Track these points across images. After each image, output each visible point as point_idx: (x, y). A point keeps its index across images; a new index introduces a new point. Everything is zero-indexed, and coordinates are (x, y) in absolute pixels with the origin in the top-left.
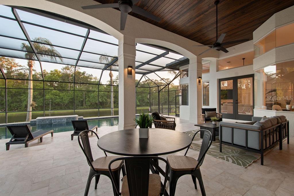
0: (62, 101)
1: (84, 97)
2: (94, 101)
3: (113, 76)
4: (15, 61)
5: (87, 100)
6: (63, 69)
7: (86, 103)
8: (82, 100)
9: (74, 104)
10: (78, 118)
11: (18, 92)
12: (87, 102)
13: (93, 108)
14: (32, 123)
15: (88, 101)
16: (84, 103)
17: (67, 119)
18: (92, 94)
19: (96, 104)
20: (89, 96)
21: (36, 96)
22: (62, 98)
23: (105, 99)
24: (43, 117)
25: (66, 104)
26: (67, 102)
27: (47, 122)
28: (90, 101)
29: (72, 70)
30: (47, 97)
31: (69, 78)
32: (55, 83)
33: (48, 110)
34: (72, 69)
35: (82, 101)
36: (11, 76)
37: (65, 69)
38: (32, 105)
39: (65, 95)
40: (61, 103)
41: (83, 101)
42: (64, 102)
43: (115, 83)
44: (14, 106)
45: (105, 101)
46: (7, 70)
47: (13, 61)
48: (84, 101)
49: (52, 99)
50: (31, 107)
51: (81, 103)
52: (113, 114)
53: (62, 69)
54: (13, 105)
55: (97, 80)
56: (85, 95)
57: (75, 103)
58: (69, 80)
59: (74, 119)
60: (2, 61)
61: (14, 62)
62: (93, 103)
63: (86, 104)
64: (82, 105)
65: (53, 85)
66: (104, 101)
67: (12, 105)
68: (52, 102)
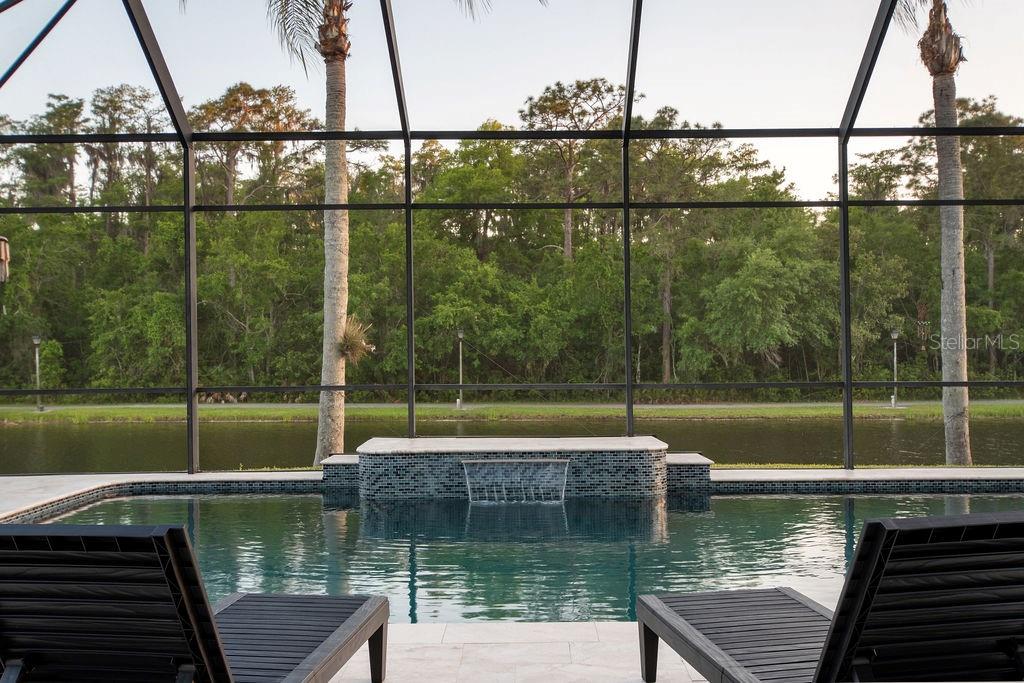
0: (525, 339)
1: (667, 309)
2: (736, 342)
3: (961, 58)
4: (291, 103)
5: (684, 331)
6: (532, 114)
7: (678, 358)
8: (654, 329)
9: (602, 362)
10: (670, 467)
11: (303, 284)
12: (685, 350)
13: (733, 392)
14: (334, 483)
15: (690, 340)
16: (665, 353)
17: (576, 471)
18: (725, 284)
19: (754, 359)
20: (702, 301)
21: (388, 309)
22: (526, 319)
23: (823, 319)
24: (407, 441)
25: (547, 364)
26: (552, 346)
27: (432, 486)
28: (709, 346)
29: (584, 113)
30: (444, 312)
31: (563, 174)
32: (484, 213)
33: (449, 399)
34: (586, 107)
35: (655, 341)
36: (277, 194)
37: (543, 110)
38: (345, 348)
39: (543, 297)
40: (521, 355)
41: (660, 334)
42: (538, 342)
43: (905, 179)
44: (289, 368)
45: (827, 342)
46: (259, 158)
47: (285, 105)
48: (665, 340)
49: (467, 325)
50: (342, 363)
51: (643, 357)
52: (960, 446)
53: (524, 118)
54: (284, 367)
55: (753, 174)
56: (674, 291)
57: (603, 351)
58: (564, 189)
59: (633, 470)
60: (239, 109)
61: (287, 109)
62: (730, 354)
63: (682, 365)
64: (653, 373)
65: (475, 235)
66: (821, 334)
67: (279, 363)
68: (470, 345)
